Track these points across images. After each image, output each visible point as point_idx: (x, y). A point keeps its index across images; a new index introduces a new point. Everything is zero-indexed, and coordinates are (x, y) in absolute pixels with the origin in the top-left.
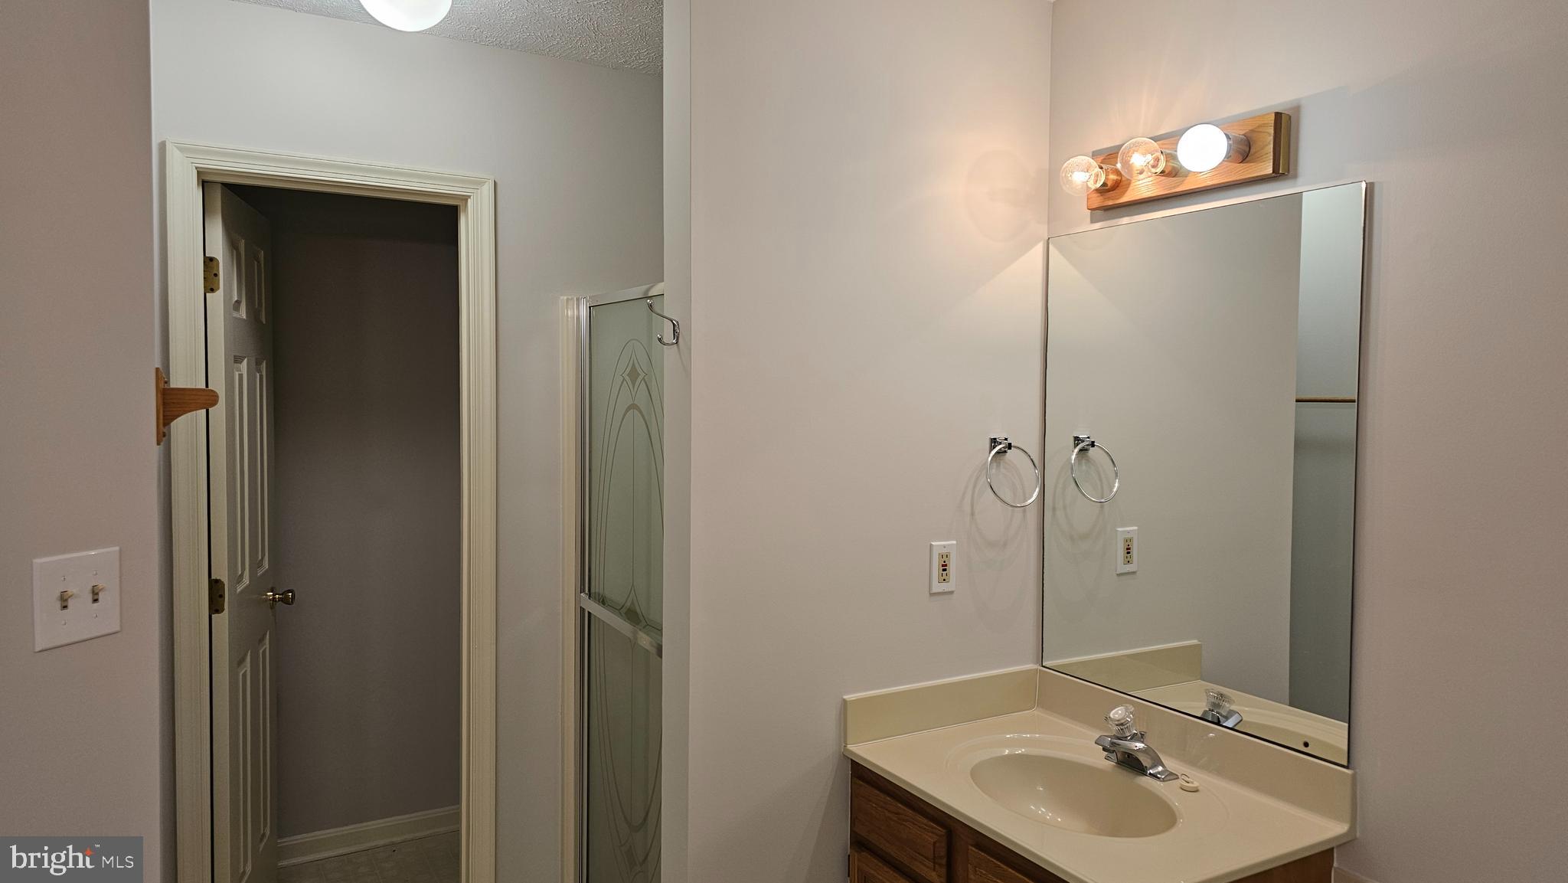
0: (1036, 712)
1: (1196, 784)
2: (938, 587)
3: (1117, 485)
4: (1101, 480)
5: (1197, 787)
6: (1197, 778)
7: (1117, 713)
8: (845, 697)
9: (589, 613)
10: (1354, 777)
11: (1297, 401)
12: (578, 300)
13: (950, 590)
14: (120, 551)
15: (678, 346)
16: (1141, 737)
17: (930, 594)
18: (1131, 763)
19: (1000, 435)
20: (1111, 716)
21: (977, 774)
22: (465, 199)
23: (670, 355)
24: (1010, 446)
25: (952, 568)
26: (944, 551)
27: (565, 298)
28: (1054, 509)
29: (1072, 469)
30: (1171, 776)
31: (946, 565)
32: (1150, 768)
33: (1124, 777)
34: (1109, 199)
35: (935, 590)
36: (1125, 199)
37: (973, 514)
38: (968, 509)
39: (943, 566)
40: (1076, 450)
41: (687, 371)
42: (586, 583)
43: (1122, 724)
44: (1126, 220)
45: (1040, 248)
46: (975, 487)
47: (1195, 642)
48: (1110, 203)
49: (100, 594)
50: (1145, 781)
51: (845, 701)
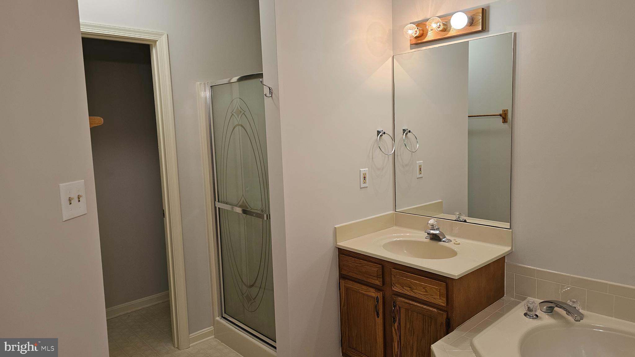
0: (395, 228)
1: (459, 242)
2: (363, 185)
3: (418, 145)
4: (411, 144)
5: (459, 243)
6: (459, 240)
7: (431, 221)
8: (335, 226)
9: (219, 208)
10: (512, 231)
11: (468, 117)
12: (204, 84)
13: (367, 186)
14: (85, 181)
15: (272, 98)
16: (437, 229)
17: (361, 188)
18: (435, 238)
19: (379, 130)
20: (429, 222)
21: (385, 246)
22: (155, 42)
23: (267, 101)
24: (384, 133)
25: (367, 178)
26: (364, 172)
27: (199, 83)
28: (397, 156)
29: (404, 141)
30: (450, 241)
31: (365, 178)
32: (443, 239)
33: (434, 243)
34: (419, 40)
35: (362, 187)
36: (425, 40)
37: (373, 158)
38: (371, 157)
39: (364, 178)
40: (405, 134)
41: (278, 107)
42: (216, 196)
43: (433, 225)
44: (424, 48)
45: (391, 59)
46: (373, 148)
47: (440, 201)
48: (420, 42)
49: (72, 201)
50: (441, 243)
51: (335, 228)
